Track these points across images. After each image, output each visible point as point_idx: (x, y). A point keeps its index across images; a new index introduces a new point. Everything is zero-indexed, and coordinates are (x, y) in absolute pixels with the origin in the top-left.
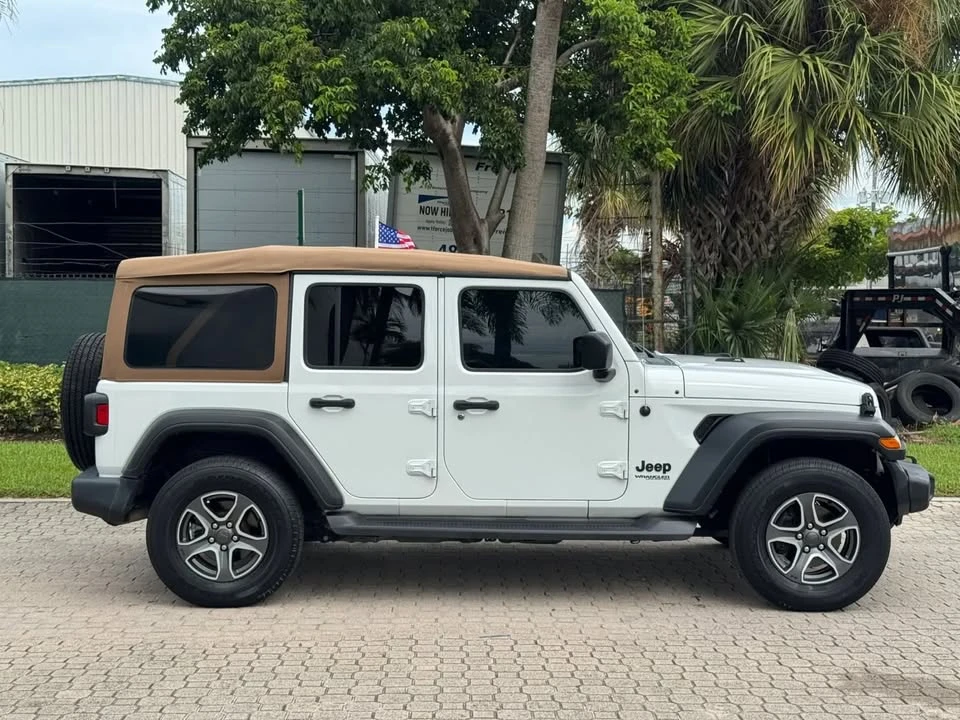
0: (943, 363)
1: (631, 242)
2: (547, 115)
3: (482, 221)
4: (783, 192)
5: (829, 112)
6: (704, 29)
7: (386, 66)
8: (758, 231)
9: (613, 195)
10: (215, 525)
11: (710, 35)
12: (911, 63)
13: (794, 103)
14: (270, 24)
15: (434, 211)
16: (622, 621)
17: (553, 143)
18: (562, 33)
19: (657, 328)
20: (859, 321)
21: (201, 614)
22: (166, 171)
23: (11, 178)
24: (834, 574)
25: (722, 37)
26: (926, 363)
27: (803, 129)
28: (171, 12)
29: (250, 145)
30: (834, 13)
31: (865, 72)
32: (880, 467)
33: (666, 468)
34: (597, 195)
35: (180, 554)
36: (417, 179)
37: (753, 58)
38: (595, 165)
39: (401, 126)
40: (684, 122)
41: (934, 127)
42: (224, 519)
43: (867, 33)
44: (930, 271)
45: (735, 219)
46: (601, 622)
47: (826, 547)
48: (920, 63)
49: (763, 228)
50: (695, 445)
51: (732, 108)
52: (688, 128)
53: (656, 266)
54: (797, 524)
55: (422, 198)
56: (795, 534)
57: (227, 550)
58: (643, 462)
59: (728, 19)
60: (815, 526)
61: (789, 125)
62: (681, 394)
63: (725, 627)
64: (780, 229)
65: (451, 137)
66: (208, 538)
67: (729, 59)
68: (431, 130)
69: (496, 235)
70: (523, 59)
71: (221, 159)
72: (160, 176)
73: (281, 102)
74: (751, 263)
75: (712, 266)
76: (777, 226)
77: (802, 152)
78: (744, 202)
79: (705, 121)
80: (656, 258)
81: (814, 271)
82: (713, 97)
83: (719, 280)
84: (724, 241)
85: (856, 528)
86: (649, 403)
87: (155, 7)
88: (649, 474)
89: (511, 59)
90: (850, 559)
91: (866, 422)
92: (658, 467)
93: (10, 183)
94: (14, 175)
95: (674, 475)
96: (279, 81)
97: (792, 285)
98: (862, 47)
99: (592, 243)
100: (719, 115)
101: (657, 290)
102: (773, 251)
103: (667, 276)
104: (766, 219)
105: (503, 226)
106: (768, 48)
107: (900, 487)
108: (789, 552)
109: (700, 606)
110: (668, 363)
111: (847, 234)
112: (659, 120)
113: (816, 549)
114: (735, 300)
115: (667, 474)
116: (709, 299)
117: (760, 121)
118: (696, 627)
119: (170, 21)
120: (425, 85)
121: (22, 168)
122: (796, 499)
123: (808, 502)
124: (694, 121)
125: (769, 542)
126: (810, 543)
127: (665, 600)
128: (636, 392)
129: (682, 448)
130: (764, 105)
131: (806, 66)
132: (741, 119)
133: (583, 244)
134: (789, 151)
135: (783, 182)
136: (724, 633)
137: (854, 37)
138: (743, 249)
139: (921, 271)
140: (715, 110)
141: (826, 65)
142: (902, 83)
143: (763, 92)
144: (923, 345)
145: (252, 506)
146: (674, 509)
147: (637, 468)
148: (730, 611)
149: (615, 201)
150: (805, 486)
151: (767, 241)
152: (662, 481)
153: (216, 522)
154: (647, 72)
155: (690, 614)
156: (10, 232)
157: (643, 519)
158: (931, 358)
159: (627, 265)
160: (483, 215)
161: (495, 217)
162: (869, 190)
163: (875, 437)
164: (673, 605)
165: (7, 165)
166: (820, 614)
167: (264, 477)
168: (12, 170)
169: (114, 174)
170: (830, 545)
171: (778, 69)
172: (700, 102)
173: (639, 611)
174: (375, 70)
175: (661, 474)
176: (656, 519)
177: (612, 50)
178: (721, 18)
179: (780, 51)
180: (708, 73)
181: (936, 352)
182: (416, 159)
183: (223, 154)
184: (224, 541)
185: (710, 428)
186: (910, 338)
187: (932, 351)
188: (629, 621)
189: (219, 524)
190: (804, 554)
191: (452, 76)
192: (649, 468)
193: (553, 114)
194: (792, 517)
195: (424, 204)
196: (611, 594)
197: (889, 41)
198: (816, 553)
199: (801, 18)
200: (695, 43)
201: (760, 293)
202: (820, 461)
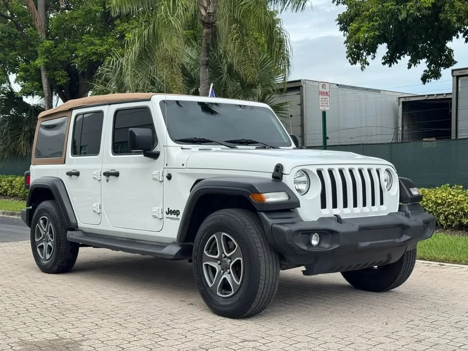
23: (401, 104)
24: (232, 291)
33: (178, 213)
35: (36, 245)
56: (216, 260)
57: (47, 245)
58: (169, 209)
62: (185, 166)
85: (241, 259)
86: (171, 172)
88: (171, 216)
90: (239, 281)
92: (174, 213)
93: (401, 106)
94: (403, 102)
95: (181, 217)
115: (179, 217)
121: (406, 98)
125: (203, 264)
126: (223, 268)
128: (167, 165)
147: (166, 212)
156: (400, 130)
165: (399, 98)
168: (402, 100)
169: (439, 97)
184: (47, 241)
190: (220, 275)
192: (171, 213)
198: (225, 275)
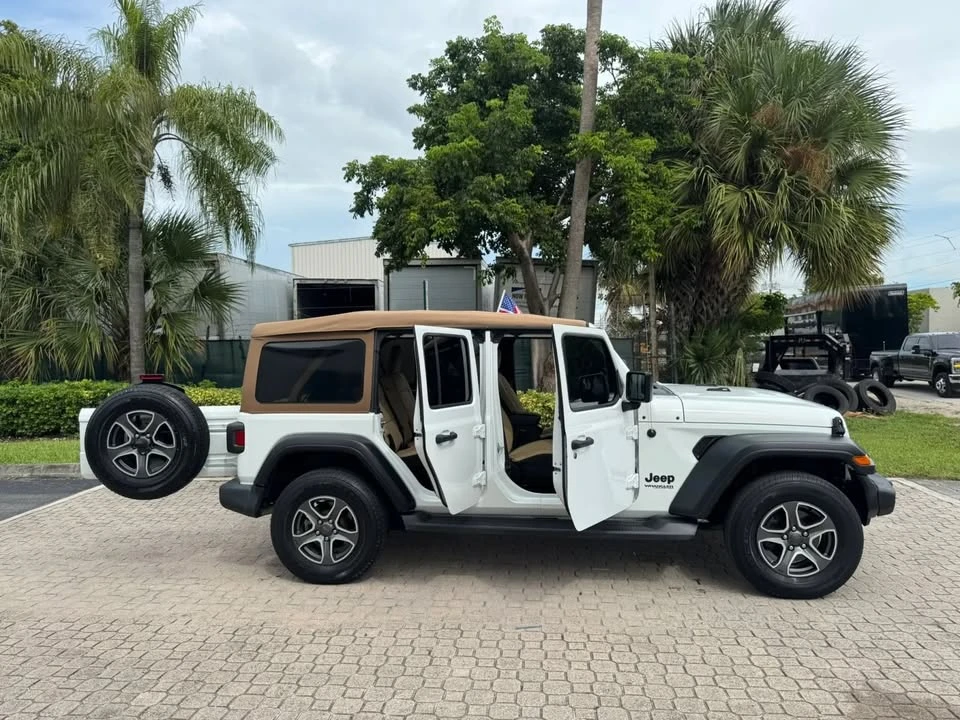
0: (828, 379)
1: (636, 313)
2: (582, 233)
3: (545, 300)
4: (732, 275)
5: (764, 223)
6: (681, 176)
7: (476, 203)
8: (717, 300)
9: (627, 287)
10: (320, 522)
11: (684, 180)
12: (816, 191)
13: (740, 219)
14: (413, 186)
15: (521, 297)
16: (637, 609)
17: (586, 253)
18: (591, 184)
19: (654, 360)
20: (777, 354)
21: (310, 589)
22: (376, 280)
23: (296, 286)
24: (815, 568)
25: (692, 181)
26: (819, 378)
27: (745, 235)
28: (358, 182)
29: (412, 263)
30: (764, 164)
31: (786, 198)
32: (848, 476)
33: (670, 479)
34: (617, 286)
35: (293, 543)
36: (508, 277)
37: (713, 192)
38: (615, 268)
39: (498, 247)
40: (669, 234)
41: (832, 231)
42: (327, 517)
43: (786, 174)
44: (812, 325)
45: (701, 295)
46: (619, 610)
47: (808, 546)
48: (822, 191)
49: (720, 299)
50: (695, 461)
51: (699, 223)
52: (672, 237)
53: (652, 324)
54: (784, 527)
55: (514, 289)
56: (781, 536)
57: (329, 540)
58: (651, 475)
59: (695, 169)
60: (798, 528)
61: (737, 232)
62: (681, 420)
63: (726, 619)
64: (731, 299)
65: (526, 251)
66: (315, 531)
67: (697, 194)
68: (514, 247)
69: (552, 309)
70: (567, 203)
71: (398, 270)
72: (374, 283)
73: (414, 229)
74: (713, 320)
75: (687, 323)
76: (728, 299)
77: (745, 248)
78: (707, 284)
79: (681, 234)
80: (652, 319)
81: (752, 324)
82: (687, 217)
83: (692, 332)
84: (694, 308)
85: (834, 531)
86: (654, 427)
87: (349, 180)
88: (657, 484)
89: (562, 203)
90: (829, 556)
91: (838, 442)
92: (663, 479)
93: (296, 288)
94: (298, 284)
95: (678, 484)
96: (414, 216)
97: (739, 333)
98: (784, 182)
99: (614, 314)
100: (691, 229)
101: (653, 338)
102: (727, 313)
103: (659, 329)
104: (722, 293)
105: (557, 303)
106: (723, 186)
107: (871, 496)
108: (776, 550)
109: (700, 590)
110: (669, 393)
111: (774, 302)
112: (649, 230)
113: (799, 548)
114: (703, 343)
115: (672, 484)
116: (686, 342)
117: (718, 230)
118: (700, 618)
119: (359, 188)
120: (501, 214)
121: (302, 281)
122: (782, 506)
123: (793, 509)
124: (675, 233)
125: (759, 542)
126: (793, 543)
127: (672, 583)
128: (644, 418)
129: (684, 464)
130: (721, 220)
131: (747, 195)
132: (706, 229)
133: (609, 312)
134: (736, 248)
135: (731, 268)
136: (726, 626)
137: (776, 179)
138: (707, 312)
139: (804, 325)
140: (688, 225)
141: (760, 194)
142: (810, 204)
143: (719, 212)
144: (816, 368)
145: (347, 507)
146: (677, 512)
147: (646, 479)
148: (728, 598)
149: (629, 289)
150: (790, 496)
151: (723, 307)
152: (667, 489)
153: (320, 519)
154: (644, 202)
155: (694, 600)
157: (652, 521)
158: (822, 376)
159: (634, 325)
160: (545, 296)
161: (553, 297)
162: (768, 282)
163: (848, 455)
164: (679, 589)
165: (294, 279)
166: (803, 602)
167: (355, 485)
168: (296, 282)
169: (349, 283)
170: (811, 544)
171: (729, 198)
172: (678, 222)
173: (651, 596)
174: (469, 206)
175: (666, 484)
176: (663, 521)
177: (622, 192)
178: (691, 169)
179: (730, 187)
180: (684, 203)
181: (824, 372)
182: (507, 266)
183: (398, 268)
184: (327, 534)
185: (706, 447)
186: (809, 365)
187: (822, 371)
188: (642, 609)
189: (323, 521)
190: (789, 552)
191: (518, 208)
192: (656, 479)
193: (586, 234)
194: (779, 521)
195: (515, 292)
196: (627, 577)
197: (800, 177)
198: (799, 551)
199: (742, 168)
200: (675, 186)
201: (718, 338)
202: (800, 474)
